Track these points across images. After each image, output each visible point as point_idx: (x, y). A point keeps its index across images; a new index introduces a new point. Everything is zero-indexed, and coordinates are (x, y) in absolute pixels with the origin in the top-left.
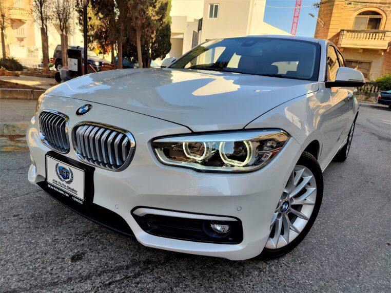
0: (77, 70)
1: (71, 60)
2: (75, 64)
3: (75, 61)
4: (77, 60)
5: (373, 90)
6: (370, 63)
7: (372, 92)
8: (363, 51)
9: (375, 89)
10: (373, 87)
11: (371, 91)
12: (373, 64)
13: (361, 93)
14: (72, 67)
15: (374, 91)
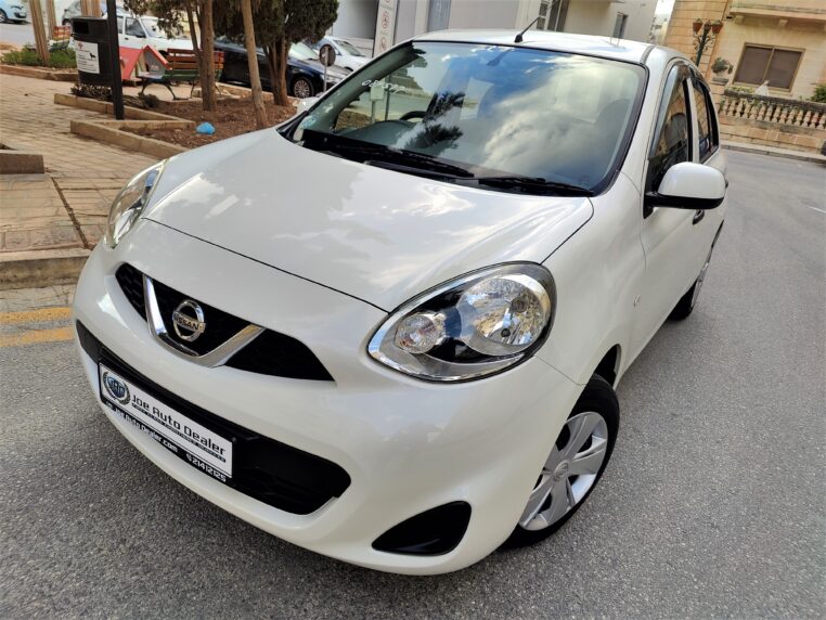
0: (97, 71)
1: (81, 46)
2: (92, 56)
3: (93, 48)
4: (96, 46)
5: (799, 119)
6: (798, 54)
7: (797, 123)
8: (787, 25)
9: (803, 117)
10: (801, 113)
11: (794, 120)
12: (805, 57)
13: (772, 125)
14: (85, 63)
15: (802, 122)
